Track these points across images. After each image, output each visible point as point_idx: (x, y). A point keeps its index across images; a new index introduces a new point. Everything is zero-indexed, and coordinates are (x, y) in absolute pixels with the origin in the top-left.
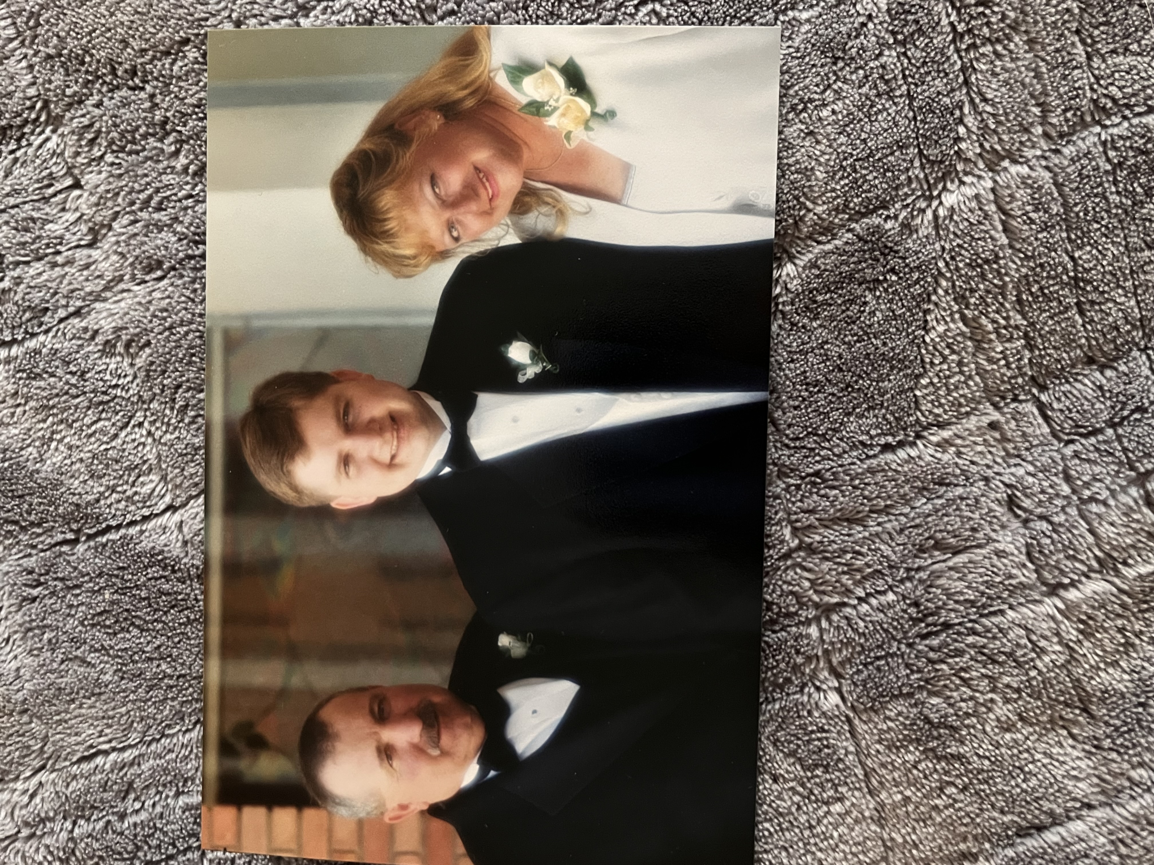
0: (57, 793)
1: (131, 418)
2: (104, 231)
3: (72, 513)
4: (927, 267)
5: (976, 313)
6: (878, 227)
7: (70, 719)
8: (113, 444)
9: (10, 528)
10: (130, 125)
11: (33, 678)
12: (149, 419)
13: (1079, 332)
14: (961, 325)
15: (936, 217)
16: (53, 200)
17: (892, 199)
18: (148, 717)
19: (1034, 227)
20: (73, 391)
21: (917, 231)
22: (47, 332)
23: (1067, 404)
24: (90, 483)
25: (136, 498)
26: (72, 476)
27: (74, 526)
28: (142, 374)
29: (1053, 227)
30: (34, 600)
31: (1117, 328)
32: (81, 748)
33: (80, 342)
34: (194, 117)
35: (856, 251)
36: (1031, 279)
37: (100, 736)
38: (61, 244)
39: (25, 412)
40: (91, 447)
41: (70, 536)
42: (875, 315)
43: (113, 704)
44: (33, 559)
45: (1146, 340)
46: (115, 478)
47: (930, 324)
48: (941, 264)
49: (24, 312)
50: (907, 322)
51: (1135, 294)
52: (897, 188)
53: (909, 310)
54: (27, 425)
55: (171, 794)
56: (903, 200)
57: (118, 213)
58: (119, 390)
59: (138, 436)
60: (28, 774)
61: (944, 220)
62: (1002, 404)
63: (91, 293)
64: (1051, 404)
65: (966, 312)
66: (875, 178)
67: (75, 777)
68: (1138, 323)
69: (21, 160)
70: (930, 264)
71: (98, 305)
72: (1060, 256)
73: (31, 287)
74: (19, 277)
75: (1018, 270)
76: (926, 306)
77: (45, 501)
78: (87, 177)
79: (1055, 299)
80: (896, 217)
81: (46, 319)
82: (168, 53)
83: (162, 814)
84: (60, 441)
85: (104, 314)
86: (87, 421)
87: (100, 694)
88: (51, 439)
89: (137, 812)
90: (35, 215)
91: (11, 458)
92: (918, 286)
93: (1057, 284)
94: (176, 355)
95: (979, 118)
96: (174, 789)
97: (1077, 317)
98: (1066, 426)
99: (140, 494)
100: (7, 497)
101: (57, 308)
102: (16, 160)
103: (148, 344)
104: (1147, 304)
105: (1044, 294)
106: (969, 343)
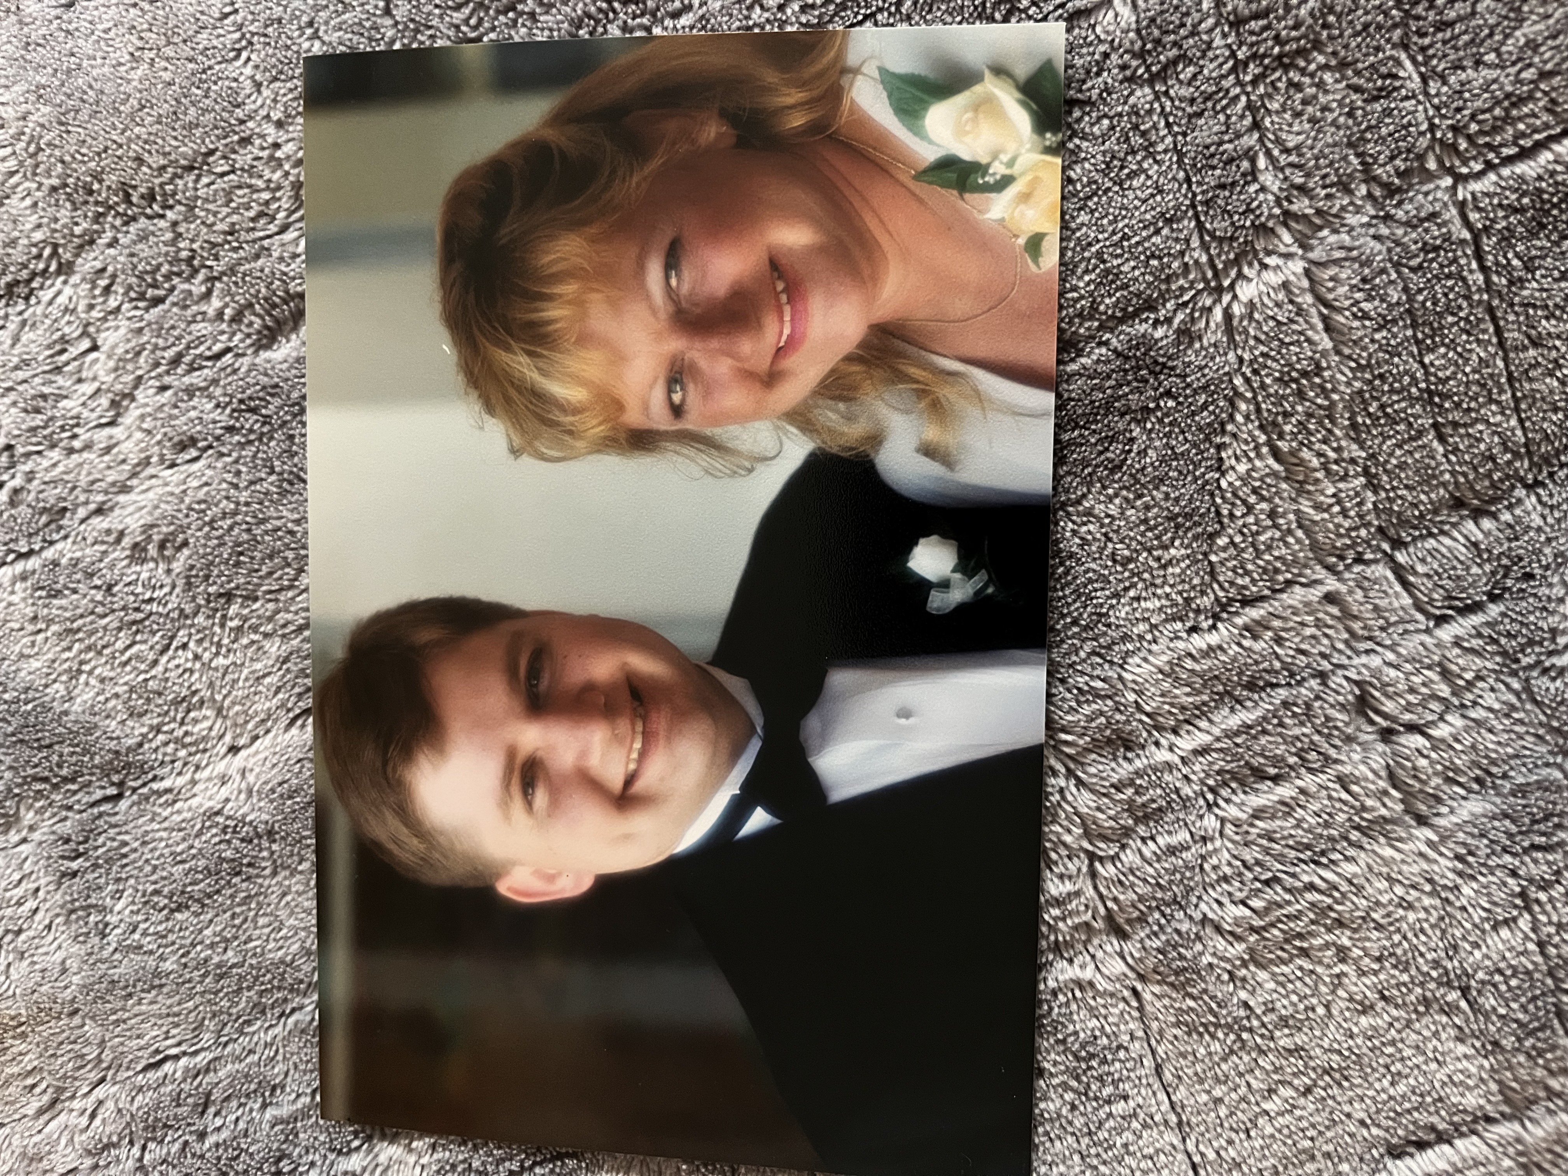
0: (119, 1111)
1: (172, 638)
2: (125, 403)
3: (111, 762)
4: (1217, 386)
5: (1294, 444)
6: (1144, 336)
7: (129, 1019)
8: (153, 672)
9: (38, 786)
10: (149, 263)
11: (81, 970)
12: (194, 638)
13: (1439, 464)
14: (1271, 461)
15: (1228, 315)
16: (66, 369)
17: (1161, 295)
18: (222, 1013)
19: (1367, 323)
20: (99, 610)
21: (1200, 338)
22: (66, 537)
23: (1435, 566)
24: (130, 723)
25: (188, 740)
26: (108, 717)
27: (115, 778)
28: (181, 582)
29: (1394, 321)
30: (74, 874)
31: (1492, 458)
32: (145, 1053)
33: (103, 548)
34: (227, 247)
35: (1113, 371)
36: (1367, 395)
37: (166, 1038)
38: (78, 425)
39: (47, 639)
40: (127, 678)
41: (112, 791)
42: (1146, 454)
43: (177, 998)
44: (68, 823)
45: (1535, 470)
46: (159, 715)
47: (1227, 464)
48: (1238, 381)
49: (41, 514)
50: (1193, 463)
51: (1517, 410)
52: (1168, 280)
53: (1195, 445)
54: (50, 656)
55: (257, 1106)
56: (1177, 297)
57: (140, 377)
58: (155, 605)
59: (182, 661)
60: (85, 1090)
61: (1241, 321)
62: (1341, 568)
63: (113, 484)
64: (1412, 567)
65: (1279, 443)
66: (1134, 268)
67: (140, 1089)
68: (1523, 450)
69: (29, 322)
70: (1222, 382)
71: (122, 498)
72: (1406, 362)
73: (45, 483)
74: (32, 472)
75: (1348, 384)
76: (1218, 440)
77: (78, 749)
78: (103, 335)
79: (1402, 420)
80: (1169, 321)
81: (65, 522)
82: (191, 168)
83: (247, 1130)
84: (90, 673)
85: (131, 509)
86: (119, 645)
87: (161, 986)
88: (80, 672)
89: (218, 1129)
90: (46, 390)
91: (34, 699)
92: (1205, 413)
93: (1404, 399)
94: (221, 555)
95: (1281, 176)
96: (260, 1100)
97: (1435, 444)
98: (1436, 596)
99: (192, 734)
100: (32, 748)
101: (77, 506)
102: (24, 323)
103: (185, 544)
104: (1534, 423)
105: (1387, 415)
106: (1284, 486)
